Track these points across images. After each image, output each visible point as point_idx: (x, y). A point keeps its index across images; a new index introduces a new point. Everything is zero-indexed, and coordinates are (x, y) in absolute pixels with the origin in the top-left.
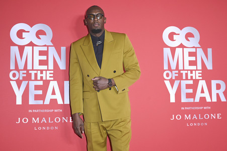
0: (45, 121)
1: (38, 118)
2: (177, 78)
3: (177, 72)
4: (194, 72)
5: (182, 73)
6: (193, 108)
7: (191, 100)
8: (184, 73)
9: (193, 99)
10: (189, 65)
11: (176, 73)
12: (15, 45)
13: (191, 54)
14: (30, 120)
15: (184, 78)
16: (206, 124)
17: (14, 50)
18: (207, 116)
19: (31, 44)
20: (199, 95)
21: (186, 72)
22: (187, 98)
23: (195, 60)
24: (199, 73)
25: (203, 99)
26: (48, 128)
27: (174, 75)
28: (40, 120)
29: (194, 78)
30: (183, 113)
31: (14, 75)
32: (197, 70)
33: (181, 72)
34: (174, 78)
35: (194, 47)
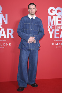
6: (59, 41)
9: (59, 37)
10: (58, 23)
23: (60, 21)
29: (60, 28)
30: (55, 42)
32: (61, 25)
33: (55, 26)
34: (52, 28)
35: (60, 16)
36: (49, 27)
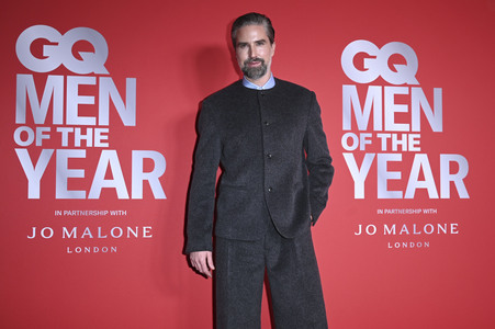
0: (90, 234)
1: (75, 229)
2: (369, 149)
3: (370, 135)
4: (404, 136)
5: (380, 139)
6: (402, 212)
7: (398, 195)
8: (384, 137)
9: (401, 192)
10: (396, 122)
11: (367, 138)
12: (28, 72)
13: (399, 99)
14: (58, 232)
15: (384, 148)
16: (427, 244)
17: (25, 83)
18: (429, 229)
19: (62, 71)
20: (413, 184)
21: (389, 136)
22: (388, 190)
23: (407, 111)
24: (415, 139)
25: (422, 193)
26: (96, 250)
27: (363, 141)
28: (80, 233)
29: (404, 149)
30: (380, 223)
31: (24, 136)
32: (411, 132)
33: (379, 135)
34: (362, 148)
35: (405, 85)
36: (350, 141)
